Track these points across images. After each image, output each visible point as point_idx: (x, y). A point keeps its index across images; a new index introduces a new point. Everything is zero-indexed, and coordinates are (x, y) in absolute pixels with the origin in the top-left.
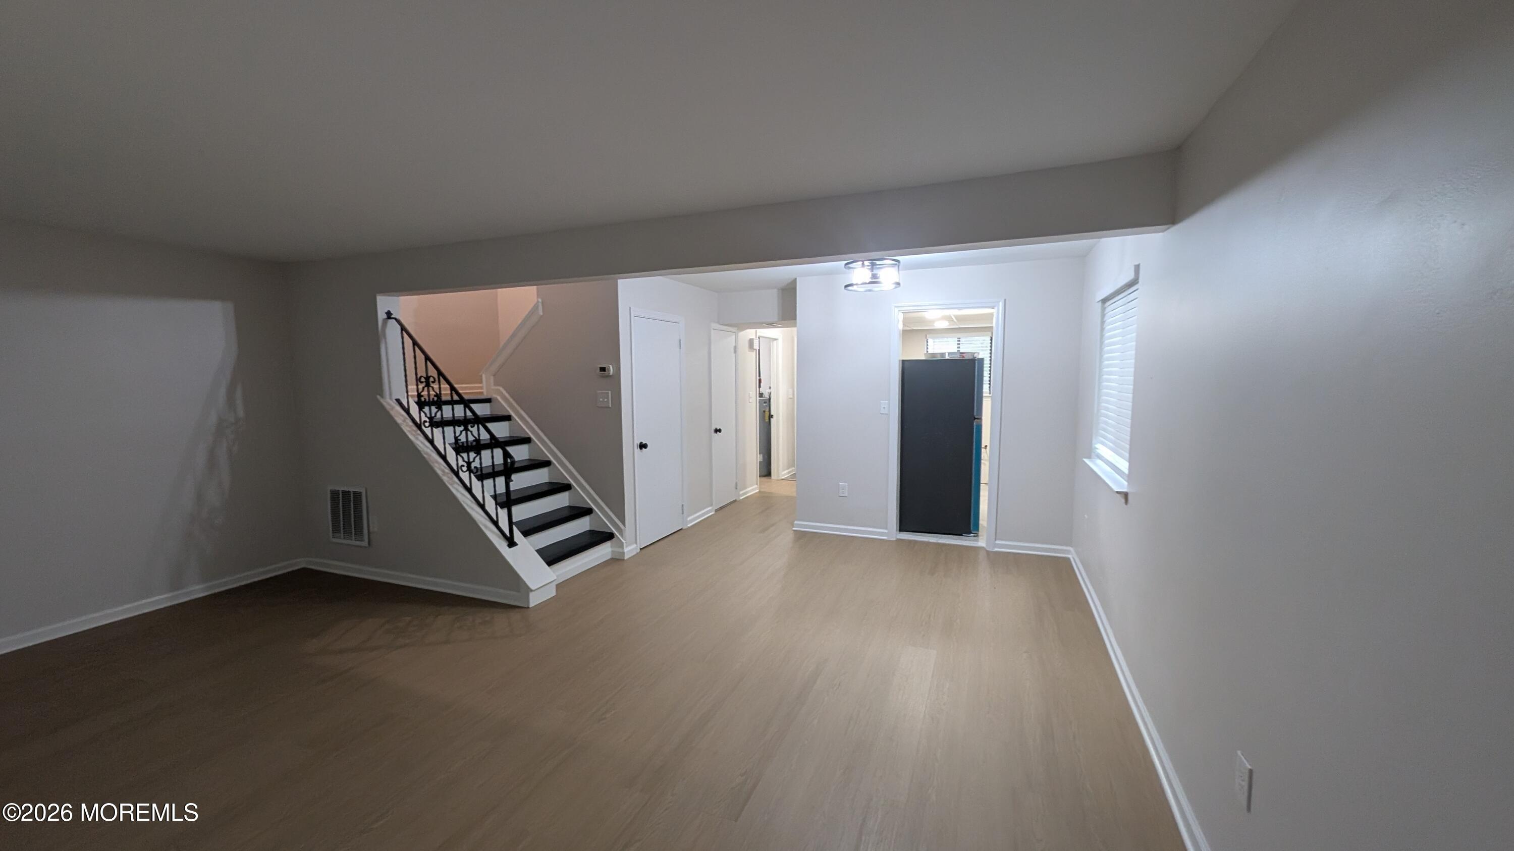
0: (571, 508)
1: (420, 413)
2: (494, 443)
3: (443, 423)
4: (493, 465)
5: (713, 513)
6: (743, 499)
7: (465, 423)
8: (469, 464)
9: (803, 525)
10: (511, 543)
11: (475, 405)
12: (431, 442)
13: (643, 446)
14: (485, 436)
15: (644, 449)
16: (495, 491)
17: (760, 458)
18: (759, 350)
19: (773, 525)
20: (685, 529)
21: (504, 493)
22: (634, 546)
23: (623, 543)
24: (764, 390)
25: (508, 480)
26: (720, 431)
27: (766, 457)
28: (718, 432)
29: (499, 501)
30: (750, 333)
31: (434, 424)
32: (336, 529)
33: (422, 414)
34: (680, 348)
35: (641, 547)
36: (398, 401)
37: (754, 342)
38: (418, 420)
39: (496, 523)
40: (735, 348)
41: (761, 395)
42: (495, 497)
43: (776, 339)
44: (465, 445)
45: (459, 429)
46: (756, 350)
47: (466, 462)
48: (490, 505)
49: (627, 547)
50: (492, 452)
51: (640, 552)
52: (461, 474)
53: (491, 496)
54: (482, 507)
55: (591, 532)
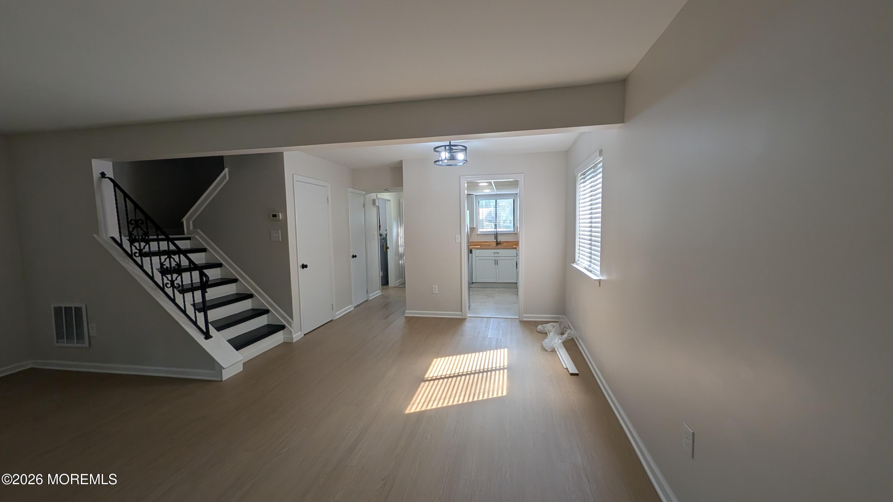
0: (253, 310)
1: (131, 247)
2: (193, 267)
3: (150, 254)
4: (192, 284)
5: (353, 309)
6: (371, 299)
7: (169, 253)
8: (172, 282)
9: (409, 313)
10: (207, 336)
11: (177, 241)
12: (141, 267)
13: (304, 266)
14: (185, 262)
15: (305, 268)
16: (194, 301)
17: (381, 274)
18: (379, 206)
19: (391, 314)
20: (334, 320)
21: (201, 302)
22: (300, 333)
23: (291, 331)
24: (383, 232)
25: (204, 292)
26: (356, 256)
27: (385, 273)
28: (354, 257)
29: (197, 307)
30: (373, 195)
31: (142, 254)
32: (59, 336)
33: (133, 247)
34: (328, 203)
35: (305, 333)
36: (113, 238)
37: (376, 201)
38: (130, 252)
39: (195, 323)
40: (364, 204)
41: (381, 235)
42: (194, 305)
43: (389, 200)
44: (169, 269)
45: (163, 258)
46: (377, 206)
47: (170, 280)
48: (190, 311)
49: (295, 334)
50: (191, 273)
51: (304, 336)
52: (166, 289)
53: (191, 304)
54: (184, 312)
55: (268, 326)
